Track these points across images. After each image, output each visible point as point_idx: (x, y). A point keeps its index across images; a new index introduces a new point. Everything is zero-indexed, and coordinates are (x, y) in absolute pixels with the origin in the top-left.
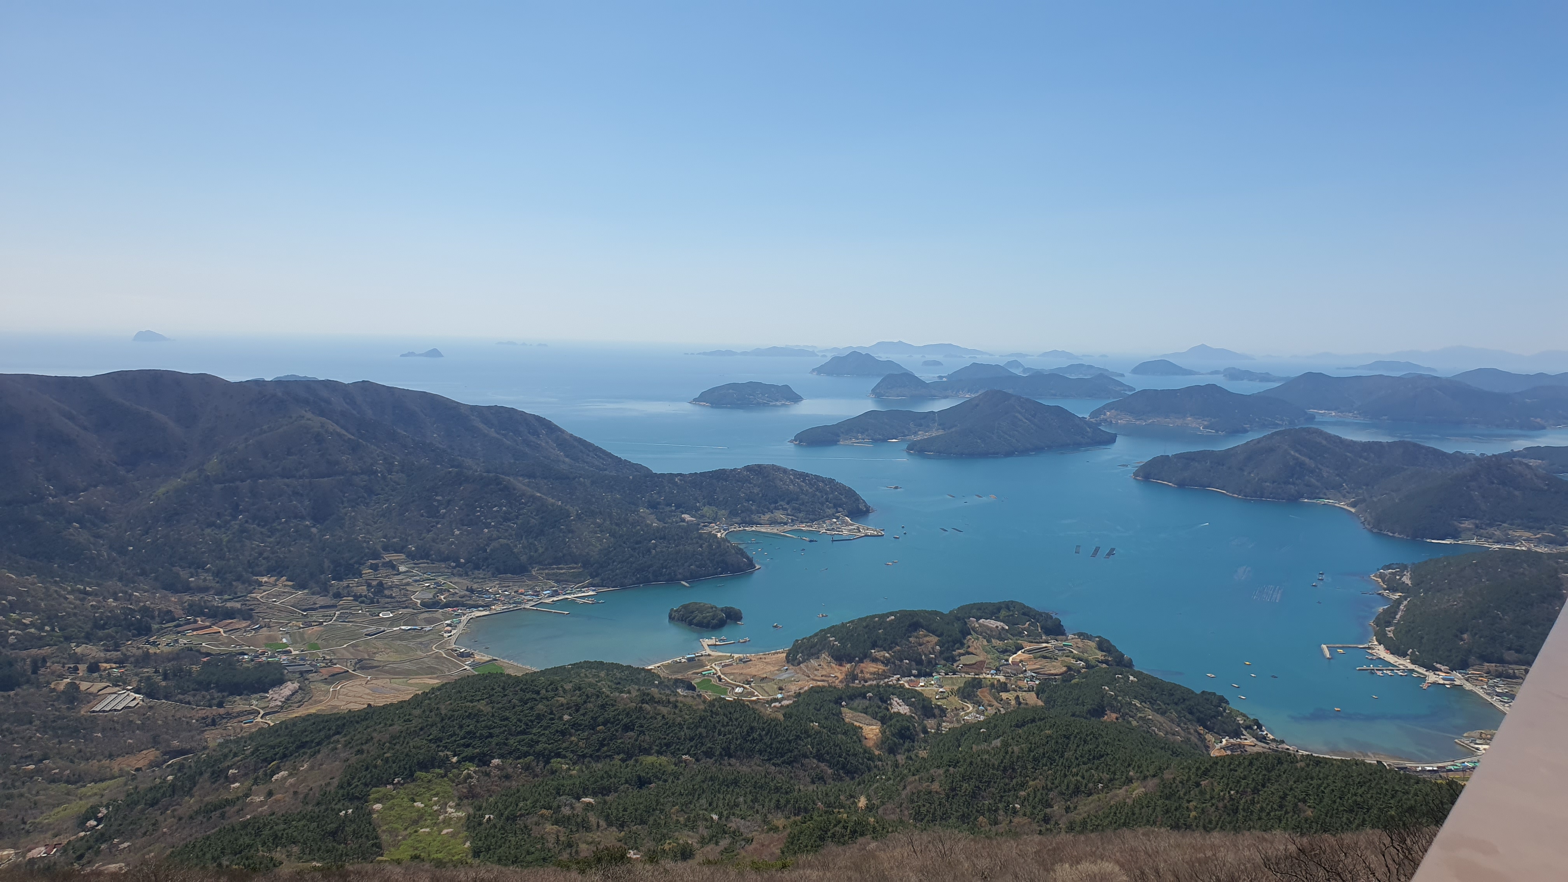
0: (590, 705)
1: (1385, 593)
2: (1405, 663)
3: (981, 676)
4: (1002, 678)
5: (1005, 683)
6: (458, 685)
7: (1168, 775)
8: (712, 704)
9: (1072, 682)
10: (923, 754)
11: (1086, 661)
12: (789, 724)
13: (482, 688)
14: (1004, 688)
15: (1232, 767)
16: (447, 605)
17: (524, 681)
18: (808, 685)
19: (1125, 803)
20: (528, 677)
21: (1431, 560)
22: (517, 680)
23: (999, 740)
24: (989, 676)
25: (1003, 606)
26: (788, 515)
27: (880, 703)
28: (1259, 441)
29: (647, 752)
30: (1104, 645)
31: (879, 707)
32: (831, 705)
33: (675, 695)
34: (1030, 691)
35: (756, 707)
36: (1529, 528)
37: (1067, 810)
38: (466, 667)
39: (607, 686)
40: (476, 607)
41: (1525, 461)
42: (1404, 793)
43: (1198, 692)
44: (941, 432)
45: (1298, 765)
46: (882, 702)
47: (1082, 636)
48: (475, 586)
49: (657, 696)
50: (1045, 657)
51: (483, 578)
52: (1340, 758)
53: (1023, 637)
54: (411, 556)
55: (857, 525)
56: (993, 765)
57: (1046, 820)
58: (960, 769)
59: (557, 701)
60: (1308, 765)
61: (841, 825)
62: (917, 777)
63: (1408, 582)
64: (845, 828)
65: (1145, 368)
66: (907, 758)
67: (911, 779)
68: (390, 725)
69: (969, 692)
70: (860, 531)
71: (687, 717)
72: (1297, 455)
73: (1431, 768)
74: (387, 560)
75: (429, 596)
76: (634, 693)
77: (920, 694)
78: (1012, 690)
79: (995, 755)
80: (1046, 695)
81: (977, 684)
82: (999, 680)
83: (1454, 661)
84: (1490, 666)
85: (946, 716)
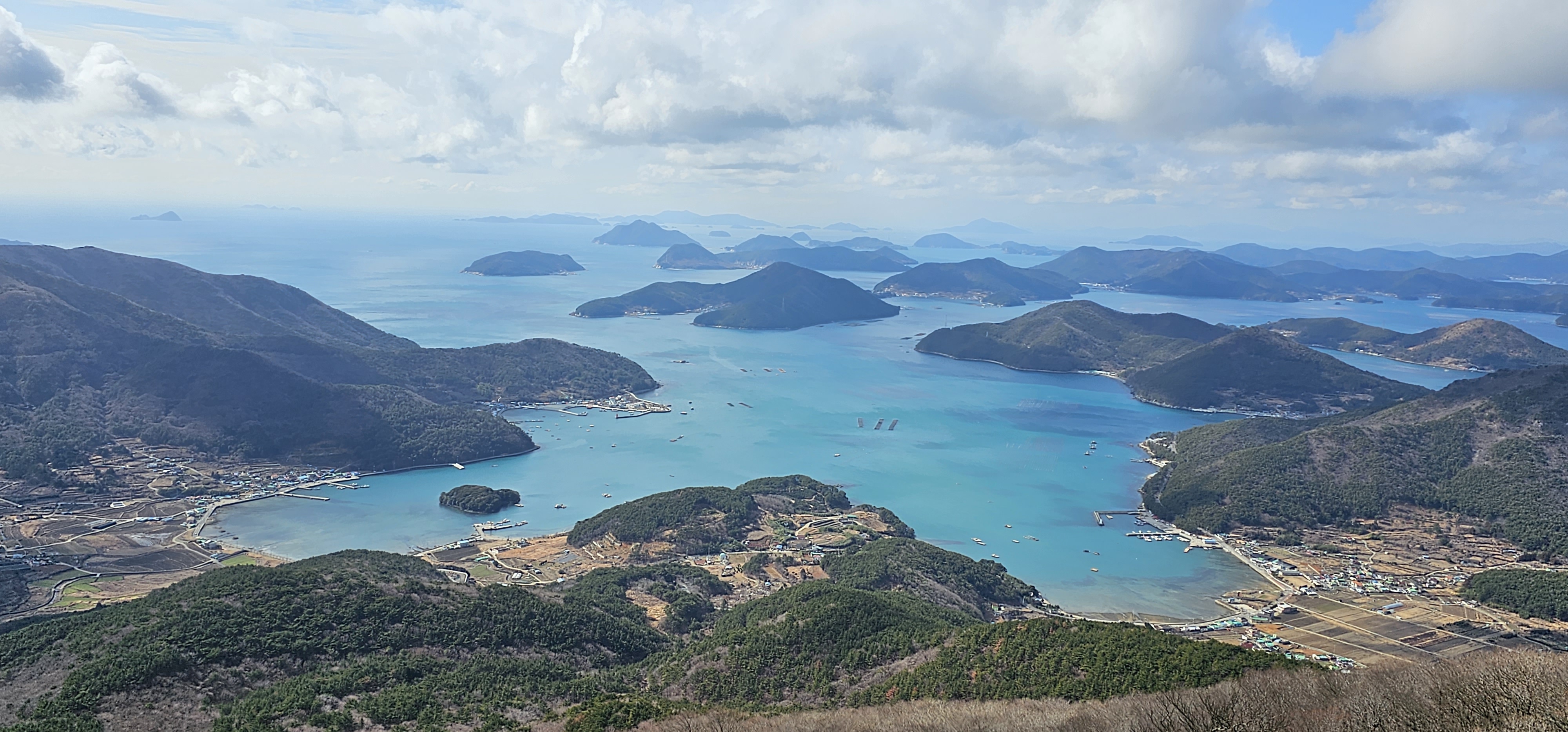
0: (351, 597)
1: (1154, 461)
2: (1171, 528)
3: (768, 552)
4: (789, 553)
5: (791, 557)
6: (202, 580)
7: (948, 644)
8: (487, 590)
9: (857, 553)
10: (708, 633)
11: (870, 533)
12: (570, 608)
13: (231, 582)
14: (791, 562)
15: (1010, 633)
16: (190, 493)
17: (278, 573)
18: (589, 567)
19: (908, 673)
20: (282, 569)
21: (1196, 428)
22: (271, 573)
23: (784, 614)
24: (776, 551)
25: (790, 480)
26: (570, 391)
27: (666, 583)
29: (418, 643)
30: (887, 516)
31: (665, 587)
32: (615, 587)
33: (447, 583)
34: (815, 564)
35: (534, 592)
36: (1282, 397)
37: (852, 682)
38: (212, 560)
39: (372, 576)
40: (223, 494)
41: (1281, 332)
42: (1169, 653)
43: (977, 561)
44: (728, 306)
45: (1072, 630)
46: (667, 581)
47: (867, 507)
48: (221, 472)
49: (427, 585)
50: (831, 530)
51: (230, 463)
52: (1111, 622)
53: (810, 510)
54: (148, 440)
55: (643, 401)
56: (779, 640)
57: (832, 692)
58: (745, 647)
59: (316, 593)
60: (1081, 629)
61: (623, 709)
62: (702, 656)
63: (1174, 449)
64: (628, 712)
66: (693, 636)
67: (696, 658)
68: (124, 626)
69: (756, 567)
70: (646, 408)
71: (460, 606)
72: (1071, 327)
73: (1194, 629)
74: (119, 444)
75: (167, 483)
76: (402, 583)
77: (706, 572)
78: (798, 564)
79: (780, 630)
80: (831, 568)
81: (764, 560)
82: (785, 555)
83: (1216, 525)
84: (1249, 529)
85: (732, 594)
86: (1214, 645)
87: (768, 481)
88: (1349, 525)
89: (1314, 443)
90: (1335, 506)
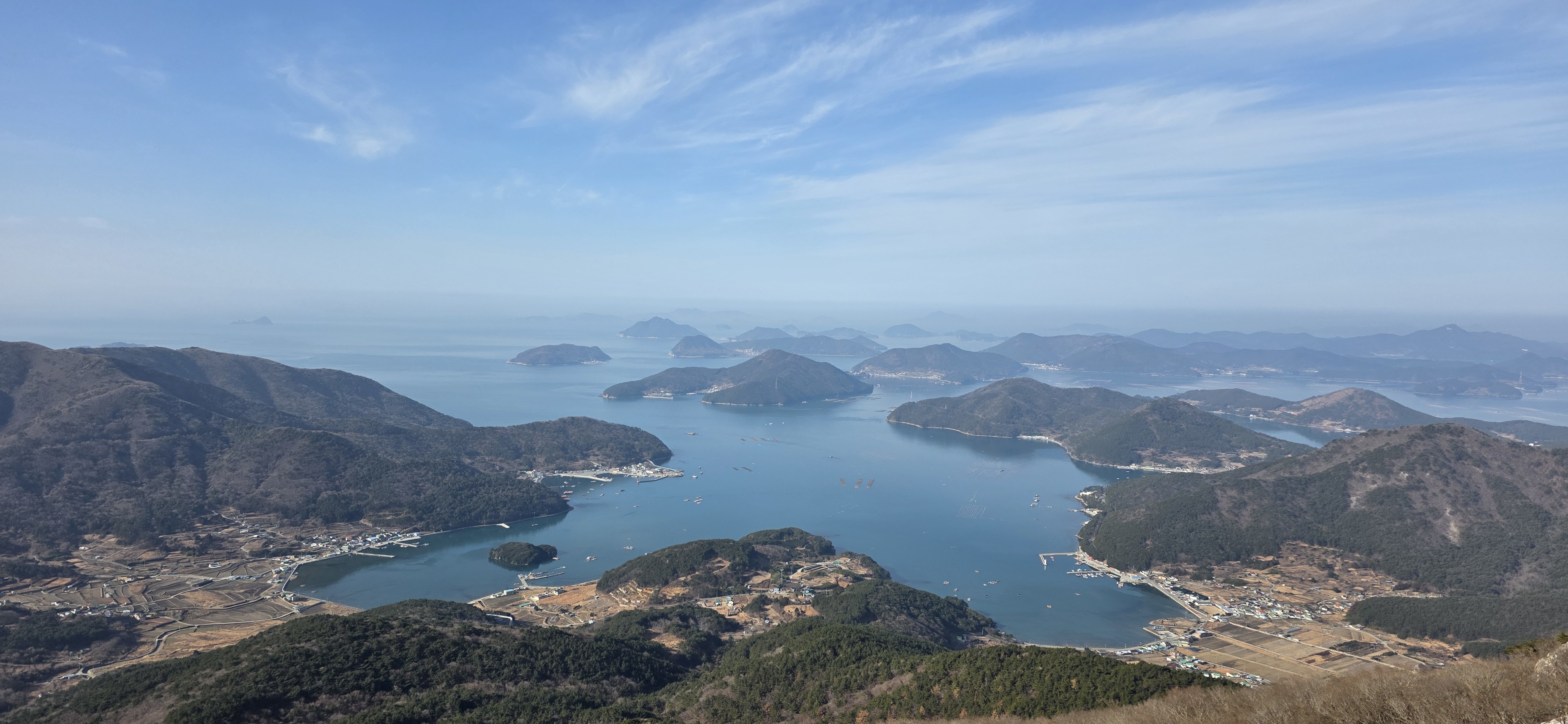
1: (1088, 511)
2: (1102, 566)
3: (768, 594)
4: (784, 594)
5: (786, 598)
6: (285, 628)
9: (843, 594)
11: (853, 575)
13: (310, 629)
14: (786, 602)
16: (276, 554)
18: (615, 610)
19: (887, 695)
23: (782, 647)
24: (774, 593)
25: (784, 532)
26: (599, 460)
31: (680, 626)
32: (639, 626)
34: (807, 604)
35: (569, 632)
36: (1191, 455)
38: (295, 611)
39: (431, 622)
40: (304, 554)
41: (1188, 401)
43: (943, 598)
44: (731, 386)
46: (682, 621)
47: (850, 554)
48: (303, 536)
49: (478, 628)
50: (820, 574)
51: (311, 527)
53: (801, 558)
54: (241, 509)
55: (660, 467)
56: (778, 669)
58: (749, 676)
59: (384, 637)
60: (1031, 654)
63: (1104, 500)
68: (218, 670)
69: (758, 607)
70: (663, 473)
71: (507, 645)
72: (1015, 400)
73: (1127, 652)
75: (258, 546)
76: (457, 627)
77: (715, 612)
78: (794, 603)
79: (778, 660)
80: (819, 606)
81: (764, 600)
82: (782, 596)
83: (1140, 563)
84: (1169, 566)
85: (738, 630)
86: (1144, 666)
87: (766, 533)
88: (1251, 562)
89: (1219, 492)
90: (1239, 545)
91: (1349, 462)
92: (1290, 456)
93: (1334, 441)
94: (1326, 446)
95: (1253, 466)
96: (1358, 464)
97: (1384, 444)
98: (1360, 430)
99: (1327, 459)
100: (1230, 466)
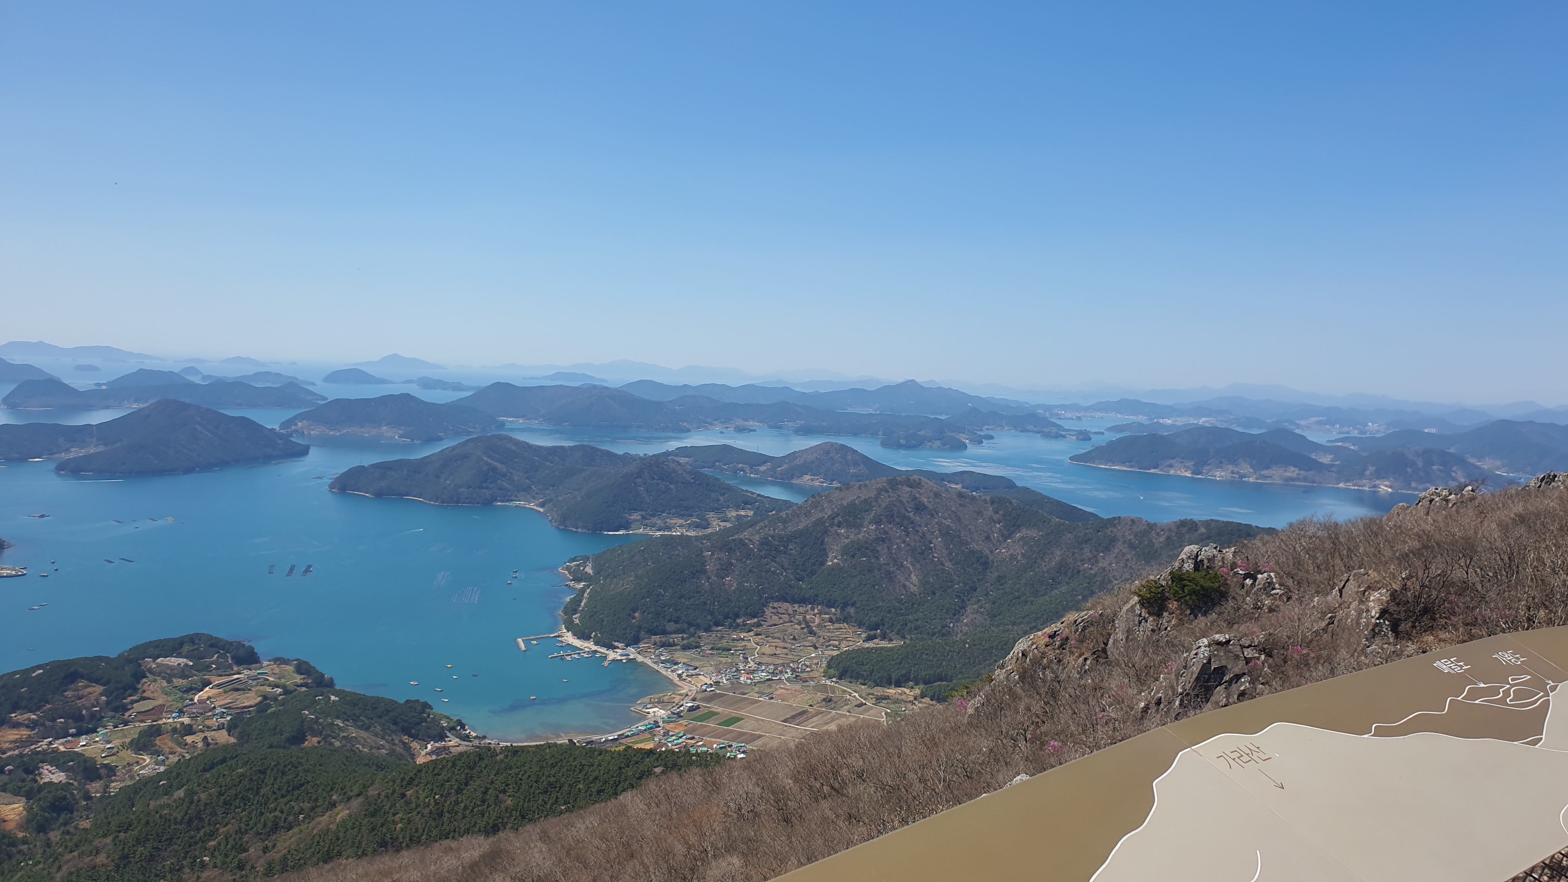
1: (572, 584)
2: (590, 645)
3: (160, 722)
4: (186, 720)
5: (189, 725)
7: (372, 792)
9: (269, 711)
10: (85, 824)
11: (284, 687)
14: (189, 730)
15: (436, 771)
19: (329, 829)
21: (608, 550)
23: (182, 790)
24: (170, 720)
25: (186, 640)
27: (24, 776)
28: (454, 448)
30: (303, 668)
31: (23, 781)
34: (220, 729)
36: (682, 516)
37: (265, 850)
41: (677, 459)
42: (589, 766)
43: (402, 702)
45: (498, 758)
46: (26, 774)
47: (280, 661)
50: (237, 690)
52: (535, 744)
53: (211, 671)
56: (175, 819)
57: (241, 866)
58: (133, 832)
60: (507, 756)
62: (76, 853)
63: (591, 572)
65: (337, 376)
66: (63, 833)
67: (68, 857)
69: (145, 742)
72: (489, 461)
73: (612, 738)
77: (80, 755)
78: (198, 732)
79: (177, 807)
80: (239, 730)
81: (156, 731)
82: (183, 723)
83: (629, 638)
84: (656, 638)
85: (115, 775)
86: (630, 751)
88: (738, 625)
89: (707, 554)
90: (726, 610)
91: (826, 516)
92: (774, 512)
93: (813, 496)
94: (806, 501)
95: (741, 524)
96: (833, 519)
97: (855, 497)
98: (836, 484)
99: (808, 514)
100: (716, 525)
